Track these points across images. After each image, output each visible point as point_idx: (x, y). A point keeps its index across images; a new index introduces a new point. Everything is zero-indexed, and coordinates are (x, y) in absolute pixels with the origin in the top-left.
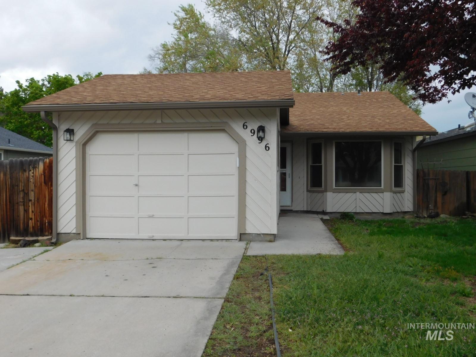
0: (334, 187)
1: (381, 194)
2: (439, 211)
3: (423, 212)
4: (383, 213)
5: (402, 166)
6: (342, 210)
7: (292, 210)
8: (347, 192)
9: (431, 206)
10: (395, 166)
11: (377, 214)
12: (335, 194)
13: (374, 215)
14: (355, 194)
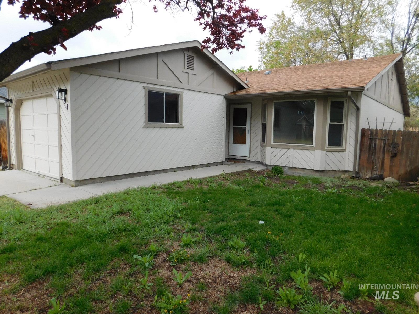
0: (272, 143)
1: (312, 152)
2: (385, 174)
3: (367, 172)
4: (313, 170)
5: (343, 125)
6: (277, 164)
7: (249, 160)
8: (283, 148)
9: (377, 168)
10: (330, 124)
11: (309, 170)
12: (273, 149)
13: (306, 171)
14: (289, 150)
